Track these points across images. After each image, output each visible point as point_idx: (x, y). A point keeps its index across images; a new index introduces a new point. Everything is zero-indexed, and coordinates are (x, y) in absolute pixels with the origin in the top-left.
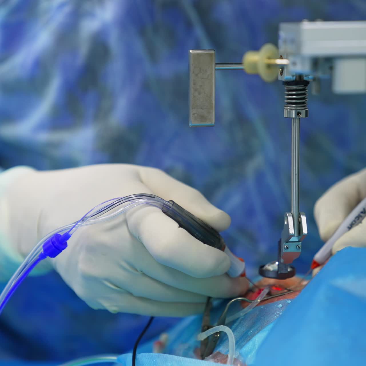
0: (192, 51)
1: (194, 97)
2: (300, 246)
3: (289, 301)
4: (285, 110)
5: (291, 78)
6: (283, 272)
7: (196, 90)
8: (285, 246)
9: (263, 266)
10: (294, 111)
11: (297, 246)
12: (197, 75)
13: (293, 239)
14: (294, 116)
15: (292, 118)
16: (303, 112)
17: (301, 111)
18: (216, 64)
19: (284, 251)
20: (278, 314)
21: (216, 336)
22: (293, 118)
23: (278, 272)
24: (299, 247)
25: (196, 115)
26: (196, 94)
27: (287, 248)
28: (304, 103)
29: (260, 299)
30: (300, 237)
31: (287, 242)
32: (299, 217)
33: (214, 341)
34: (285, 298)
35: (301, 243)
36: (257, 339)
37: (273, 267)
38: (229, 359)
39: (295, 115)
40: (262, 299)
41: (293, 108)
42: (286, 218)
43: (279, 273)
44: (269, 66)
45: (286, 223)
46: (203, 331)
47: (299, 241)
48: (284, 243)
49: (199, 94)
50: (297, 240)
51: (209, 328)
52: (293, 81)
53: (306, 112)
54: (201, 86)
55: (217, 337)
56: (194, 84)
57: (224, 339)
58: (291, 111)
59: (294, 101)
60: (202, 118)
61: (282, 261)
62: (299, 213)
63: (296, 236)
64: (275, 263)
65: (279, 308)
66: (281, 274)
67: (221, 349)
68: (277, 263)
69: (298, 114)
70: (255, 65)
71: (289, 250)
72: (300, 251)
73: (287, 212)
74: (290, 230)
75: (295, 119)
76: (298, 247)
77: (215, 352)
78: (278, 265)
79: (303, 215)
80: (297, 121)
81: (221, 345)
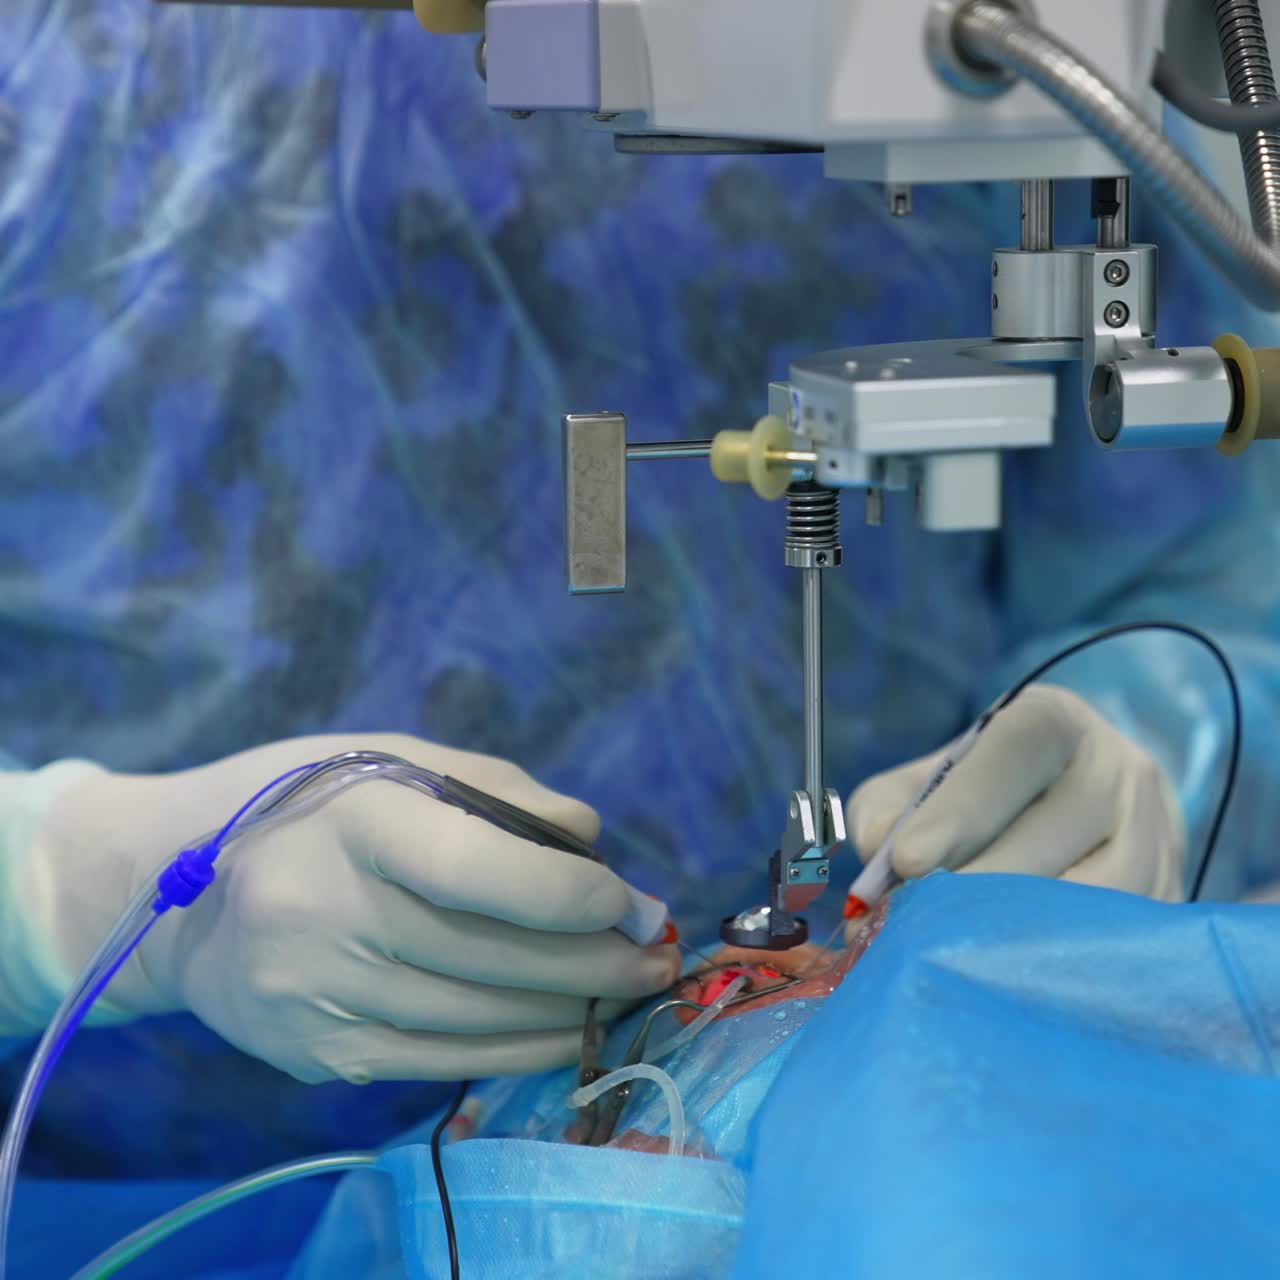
0: (572, 418)
1: (578, 524)
2: (825, 869)
3: (802, 1004)
4: (787, 549)
5: (801, 476)
6: (784, 931)
7: (580, 508)
8: (792, 871)
9: (731, 920)
10: (808, 552)
11: (819, 869)
12: (584, 473)
13: (811, 853)
14: (808, 565)
15: (802, 569)
16: (830, 554)
17: (825, 551)
18: (628, 446)
19: (788, 883)
20: (779, 1034)
21: (620, 1094)
22: (808, 568)
23: (769, 931)
24: (825, 872)
25: (582, 567)
26: (583, 517)
27: (796, 873)
28: (831, 532)
29: (723, 1003)
30: (827, 848)
31: (797, 860)
32: (825, 801)
33: (615, 1108)
34: (790, 996)
35: (827, 861)
36: (738, 1094)
37: (755, 921)
38: (673, 1144)
39: (812, 563)
40: (728, 1003)
41: (808, 545)
42: (792, 804)
43: (773, 934)
44: (771, 465)
45: (793, 815)
46: (585, 1083)
47: (824, 858)
48: (789, 864)
49: (590, 516)
50: (819, 855)
51: (598, 1075)
52: (807, 482)
53: (838, 554)
54: (593, 500)
55: (621, 1097)
56: (578, 494)
57: (645, 1099)
58: (803, 552)
59: (809, 528)
60: (598, 573)
61: (781, 905)
62: (824, 793)
63: (817, 845)
64: (758, 911)
65: (780, 1021)
66: (778, 936)
67: (644, 1124)
68: (766, 911)
69: (820, 557)
70: (740, 464)
71: (801, 880)
72: (826, 880)
73: (797, 790)
74: (805, 832)
75: (810, 571)
76: (821, 871)
77: (623, 1132)
78: (770, 915)
79: (834, 795)
80: (816, 574)
81: (636, 1113)
